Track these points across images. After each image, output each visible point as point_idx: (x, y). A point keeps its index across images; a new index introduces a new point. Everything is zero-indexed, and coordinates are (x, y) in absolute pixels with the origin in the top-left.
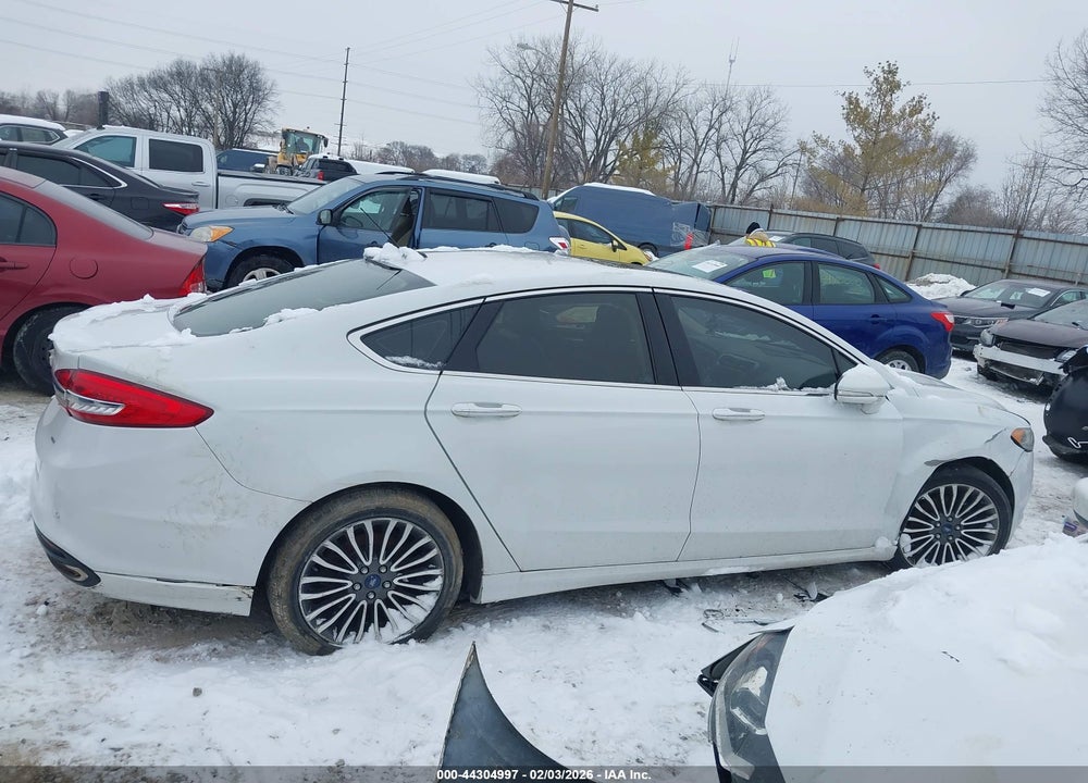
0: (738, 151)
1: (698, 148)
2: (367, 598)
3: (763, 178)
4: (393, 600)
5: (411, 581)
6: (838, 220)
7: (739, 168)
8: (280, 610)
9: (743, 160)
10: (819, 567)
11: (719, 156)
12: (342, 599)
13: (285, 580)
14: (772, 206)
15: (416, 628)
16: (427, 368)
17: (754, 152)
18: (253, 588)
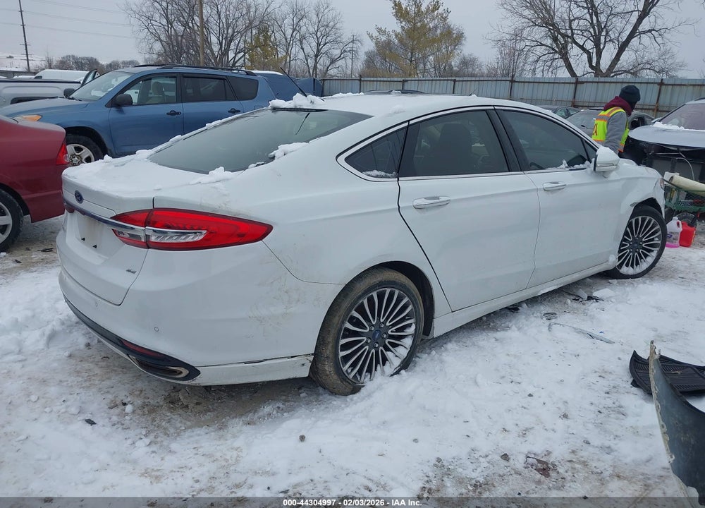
0: (314, 44)
1: (288, 45)
2: (374, 347)
3: (333, 61)
4: (389, 345)
5: (397, 330)
6: (404, 81)
7: (316, 56)
8: (328, 367)
9: (318, 51)
10: (574, 283)
11: (303, 49)
12: (362, 351)
13: (331, 344)
14: (360, 76)
15: (402, 363)
16: (389, 177)
17: (325, 45)
18: (312, 354)
